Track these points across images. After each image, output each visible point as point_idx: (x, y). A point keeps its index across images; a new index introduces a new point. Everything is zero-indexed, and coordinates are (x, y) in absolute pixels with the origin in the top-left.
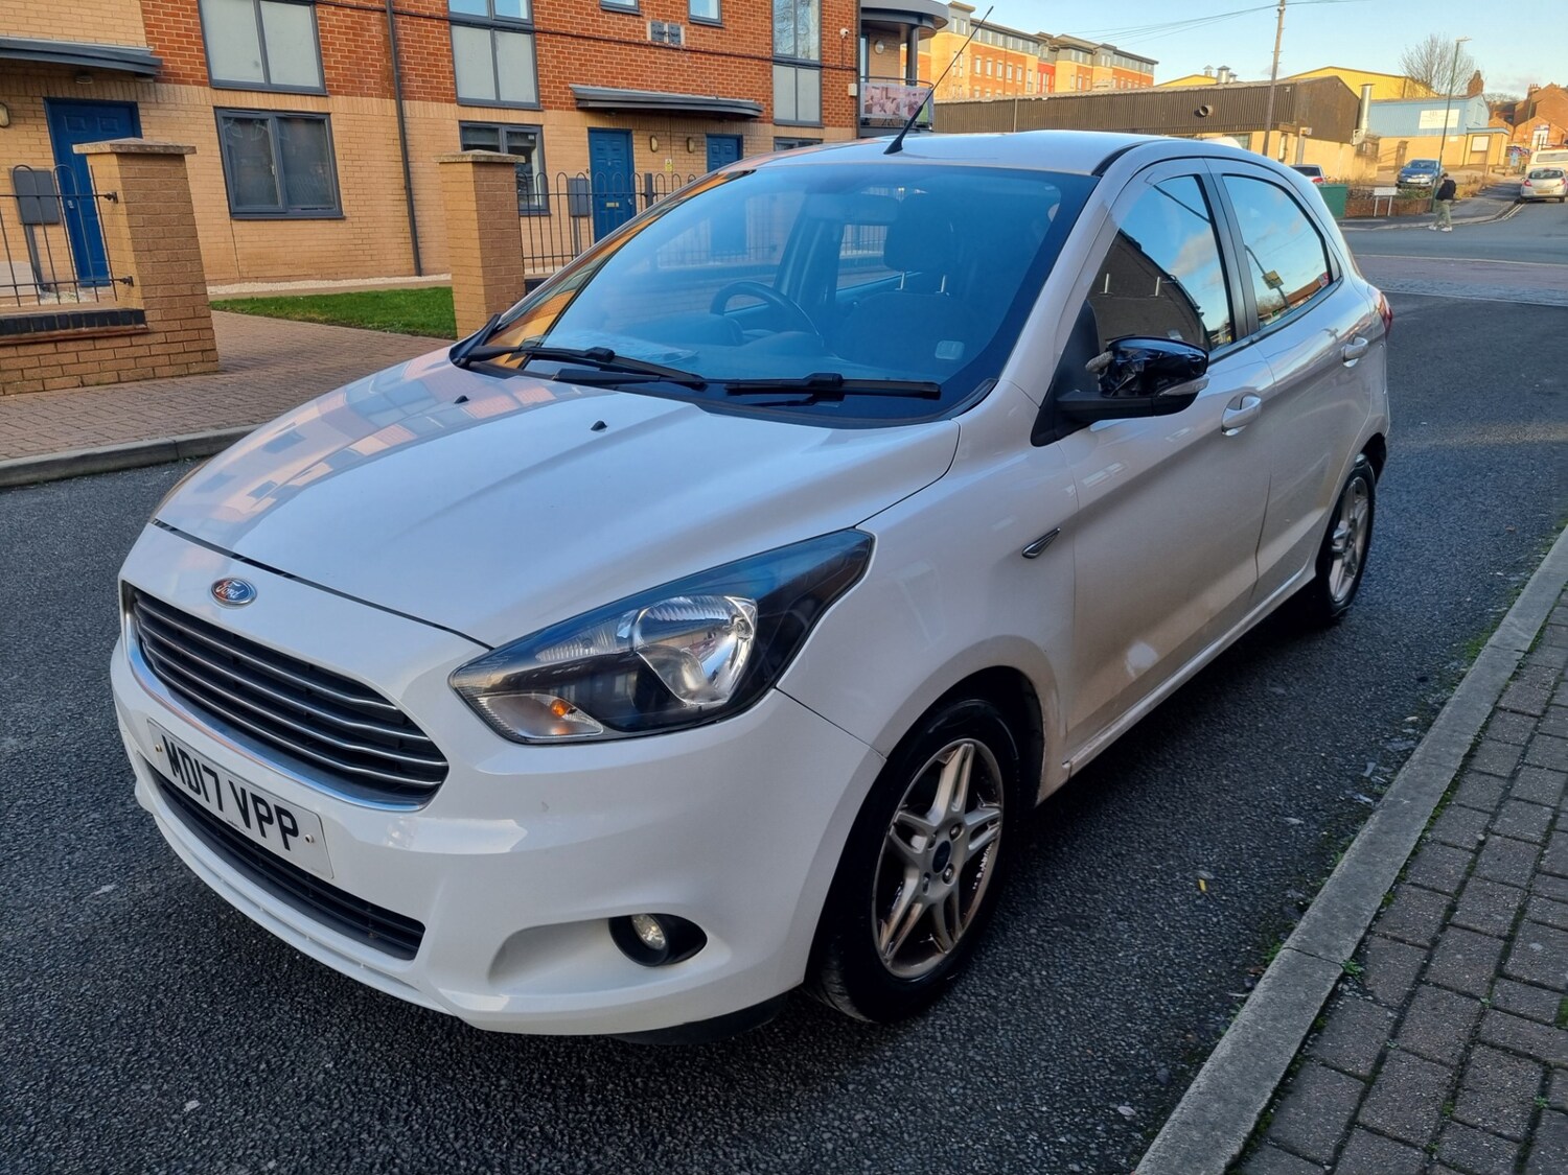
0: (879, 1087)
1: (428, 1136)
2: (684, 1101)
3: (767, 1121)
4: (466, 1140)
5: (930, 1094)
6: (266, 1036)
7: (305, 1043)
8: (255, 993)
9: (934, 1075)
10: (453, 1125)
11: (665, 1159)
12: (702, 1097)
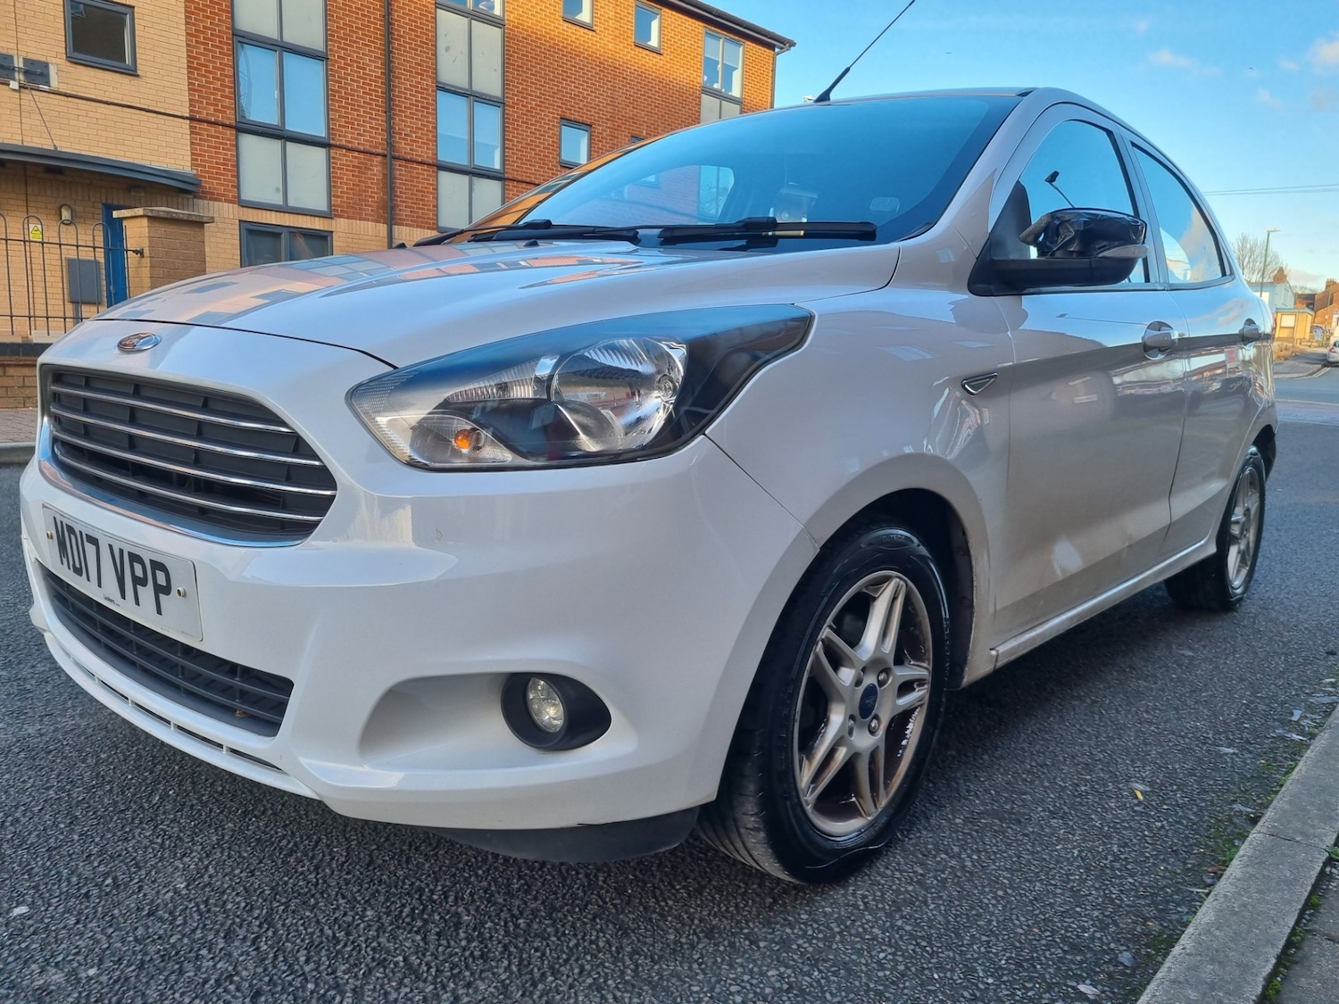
0: (794, 947)
1: (276, 957)
2: (571, 944)
3: (664, 970)
4: (318, 964)
5: (854, 957)
6: (119, 855)
7: (160, 864)
8: (118, 819)
9: (858, 939)
10: (306, 949)
11: (545, 998)
12: (591, 942)
